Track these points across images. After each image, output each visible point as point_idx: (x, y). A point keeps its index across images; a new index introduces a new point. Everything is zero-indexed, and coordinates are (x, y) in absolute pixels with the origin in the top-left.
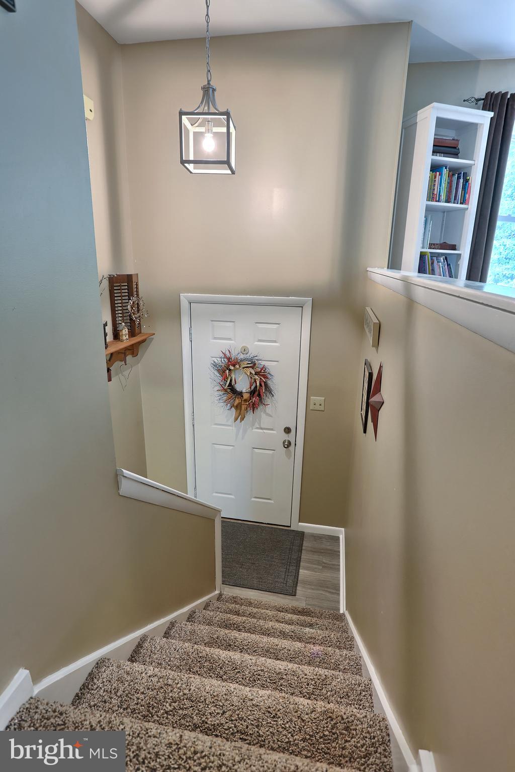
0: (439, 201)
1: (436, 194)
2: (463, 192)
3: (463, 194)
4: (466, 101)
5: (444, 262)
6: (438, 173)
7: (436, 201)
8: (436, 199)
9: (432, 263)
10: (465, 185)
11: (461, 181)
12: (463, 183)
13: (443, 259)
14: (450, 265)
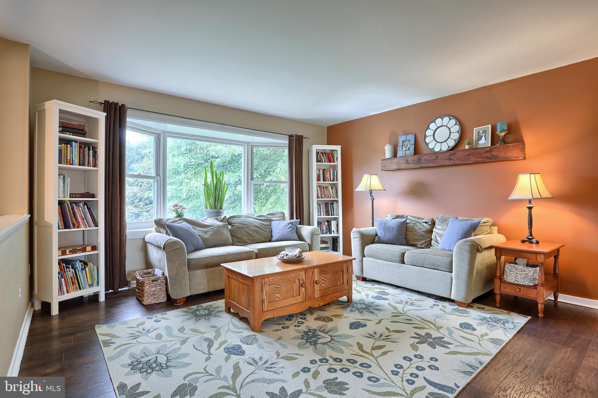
0: (72, 164)
1: (70, 160)
2: (94, 159)
3: (94, 160)
4: (91, 102)
5: (84, 206)
6: (69, 146)
7: (70, 164)
8: (70, 162)
9: (73, 208)
10: (95, 154)
11: (91, 152)
12: (93, 153)
13: (83, 205)
14: (90, 208)
